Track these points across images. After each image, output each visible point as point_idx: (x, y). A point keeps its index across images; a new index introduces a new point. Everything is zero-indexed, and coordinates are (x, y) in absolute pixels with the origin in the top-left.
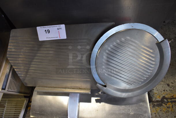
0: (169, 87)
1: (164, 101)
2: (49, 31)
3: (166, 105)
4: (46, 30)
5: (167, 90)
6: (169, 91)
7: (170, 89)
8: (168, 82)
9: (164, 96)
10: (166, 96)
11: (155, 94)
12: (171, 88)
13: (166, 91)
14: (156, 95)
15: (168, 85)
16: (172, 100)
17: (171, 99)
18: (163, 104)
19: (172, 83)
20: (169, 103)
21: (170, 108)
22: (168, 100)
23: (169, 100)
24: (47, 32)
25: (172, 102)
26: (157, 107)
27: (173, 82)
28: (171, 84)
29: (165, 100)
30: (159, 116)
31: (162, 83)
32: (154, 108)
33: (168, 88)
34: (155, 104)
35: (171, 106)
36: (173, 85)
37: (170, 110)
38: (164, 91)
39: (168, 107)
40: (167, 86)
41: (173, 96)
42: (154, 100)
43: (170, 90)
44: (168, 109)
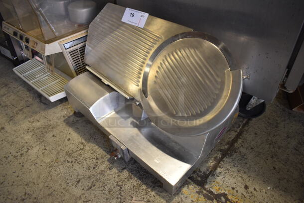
0: (244, 190)
1: (221, 199)
5: (237, 191)
6: (239, 194)
7: (245, 193)
8: (249, 184)
9: (226, 194)
10: (230, 197)
11: (215, 182)
12: (247, 193)
13: (235, 191)
14: (217, 185)
15: (246, 187)
18: (215, 201)
19: (255, 189)
22: (228, 202)
24: (132, 15)
26: (202, 197)
27: (257, 190)
28: (251, 189)
29: (223, 199)
31: (240, 179)
32: (197, 195)
33: (241, 190)
34: (205, 192)
36: (255, 192)
38: (233, 189)
40: (243, 186)
42: (207, 187)
43: (243, 194)
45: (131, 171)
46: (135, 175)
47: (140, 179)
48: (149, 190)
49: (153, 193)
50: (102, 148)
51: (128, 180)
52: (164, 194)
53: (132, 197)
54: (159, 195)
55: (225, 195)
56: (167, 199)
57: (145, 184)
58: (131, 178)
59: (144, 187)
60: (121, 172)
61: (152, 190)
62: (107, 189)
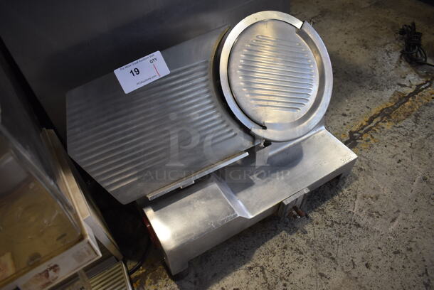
0: (347, 117)
1: (356, 136)
2: (138, 71)
3: (362, 139)
4: (132, 71)
5: (348, 122)
6: (351, 122)
7: (351, 118)
8: (341, 112)
9: (350, 131)
10: (354, 129)
12: (350, 116)
13: (347, 124)
15: (345, 115)
16: (365, 129)
17: (362, 129)
18: (357, 141)
19: (347, 110)
20: (364, 135)
21: (369, 140)
22: (360, 132)
23: (362, 132)
24: (135, 73)
25: (366, 132)
27: (348, 108)
28: (347, 113)
29: (356, 134)
30: (365, 157)
31: (334, 117)
33: (347, 119)
35: (369, 137)
36: (350, 111)
37: (372, 142)
38: (344, 124)
39: (367, 141)
40: (343, 117)
41: (362, 125)
43: (352, 120)
44: (369, 143)
45: (312, 208)
46: (319, 205)
47: (324, 200)
48: (341, 194)
49: (345, 190)
50: (266, 241)
51: (325, 213)
52: (347, 181)
53: (350, 212)
54: (349, 185)
55: (351, 133)
56: (353, 179)
57: (332, 196)
58: (323, 210)
59: (336, 198)
60: (312, 220)
61: (342, 191)
62: (337, 239)
